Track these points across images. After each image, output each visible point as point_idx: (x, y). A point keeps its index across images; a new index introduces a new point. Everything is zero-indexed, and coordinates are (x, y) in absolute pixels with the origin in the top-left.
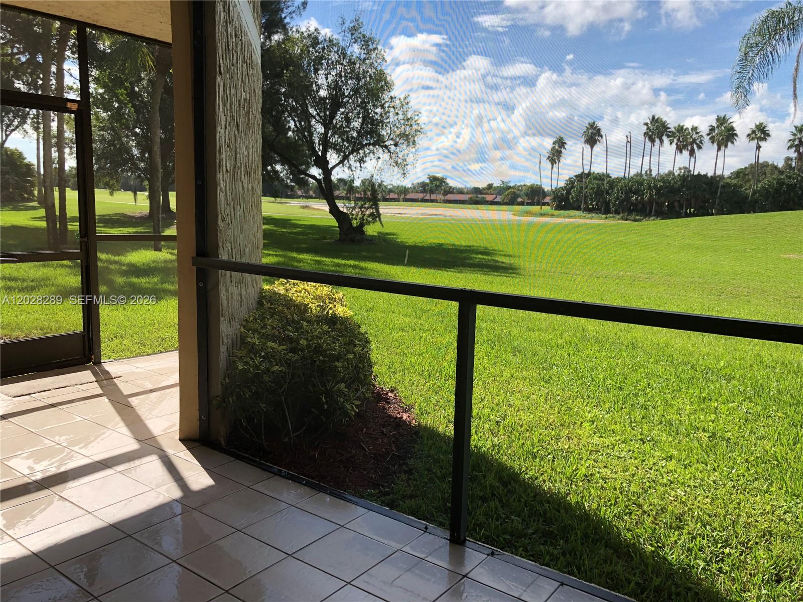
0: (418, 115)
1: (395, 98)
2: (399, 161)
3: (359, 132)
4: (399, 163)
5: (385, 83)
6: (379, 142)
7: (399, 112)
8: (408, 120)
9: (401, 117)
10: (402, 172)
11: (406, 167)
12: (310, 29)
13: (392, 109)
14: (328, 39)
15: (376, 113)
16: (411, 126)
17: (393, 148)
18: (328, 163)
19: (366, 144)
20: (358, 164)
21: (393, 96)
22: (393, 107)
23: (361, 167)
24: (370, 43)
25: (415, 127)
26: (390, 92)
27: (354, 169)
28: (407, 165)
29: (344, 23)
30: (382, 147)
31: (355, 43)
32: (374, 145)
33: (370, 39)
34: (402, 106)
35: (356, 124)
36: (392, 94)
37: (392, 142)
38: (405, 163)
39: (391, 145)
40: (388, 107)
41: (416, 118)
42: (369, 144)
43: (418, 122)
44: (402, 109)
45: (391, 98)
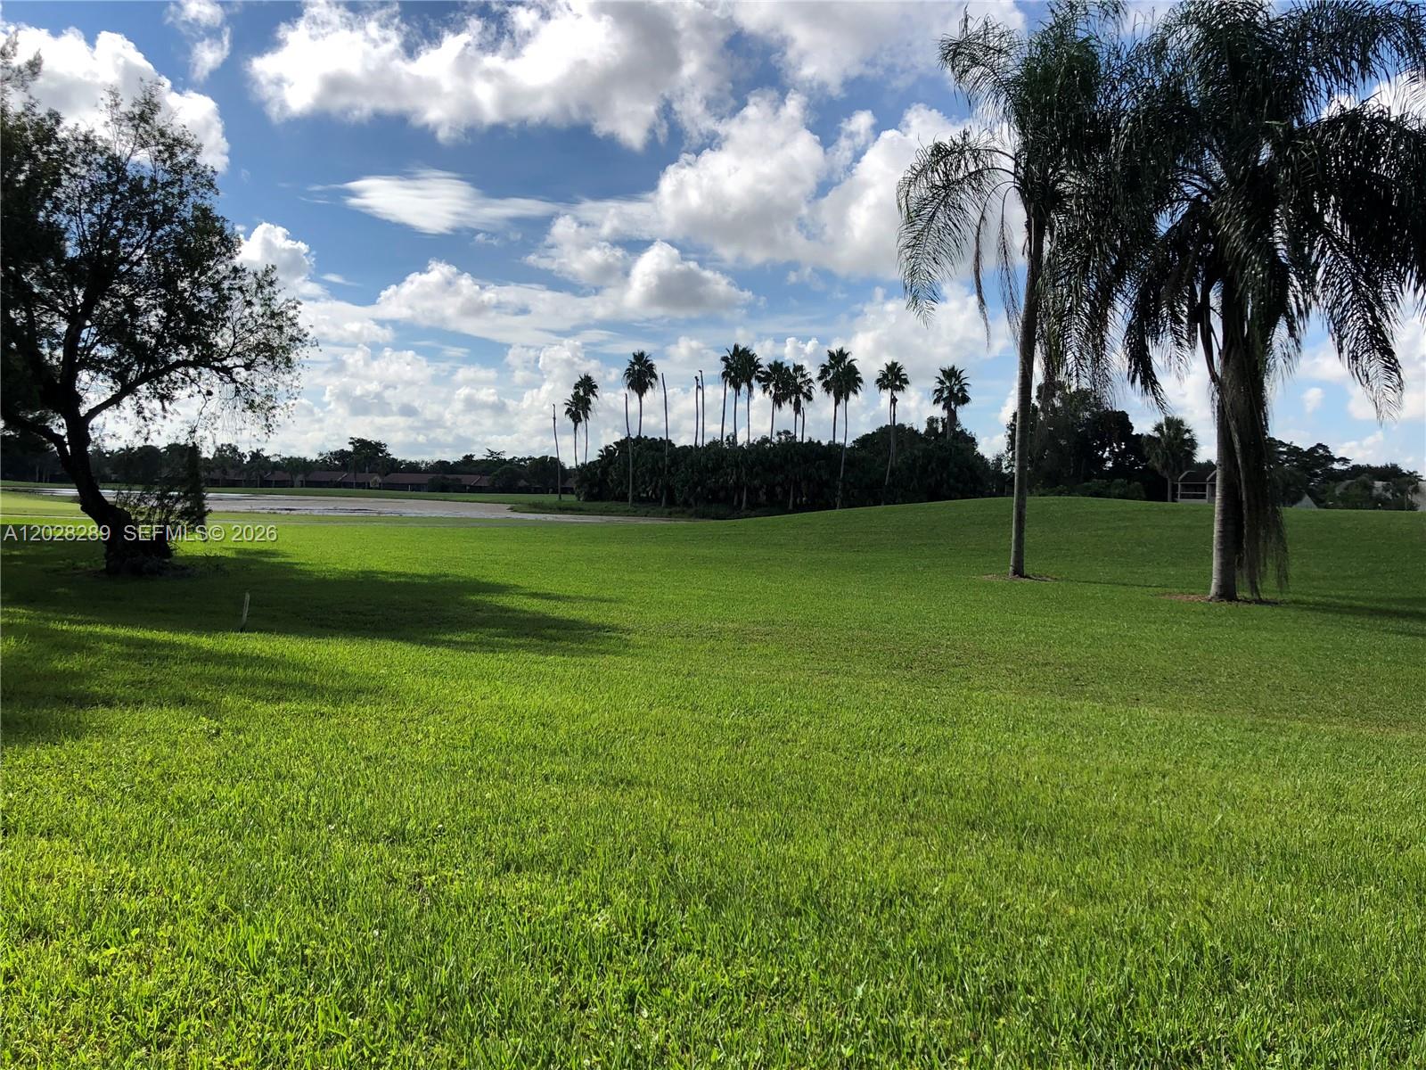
0: (295, 308)
1: (244, 270)
2: (258, 400)
3: (159, 337)
4: (256, 404)
5: (222, 240)
6: (208, 358)
7: (254, 300)
8: (273, 315)
9: (257, 309)
10: (264, 423)
11: (274, 411)
12: (37, 111)
13: (238, 293)
14: (81, 138)
15: (200, 300)
16: (280, 328)
17: (242, 374)
18: (78, 400)
19: (178, 364)
20: (156, 404)
21: (238, 266)
22: (240, 289)
23: (164, 409)
24: (177, 150)
25: (288, 331)
26: (231, 258)
27: (147, 414)
28: (274, 407)
29: (116, 105)
30: (217, 370)
31: (142, 146)
32: (195, 364)
33: (177, 141)
34: (260, 287)
35: (153, 320)
36: (237, 261)
37: (239, 361)
38: (270, 404)
39: (236, 366)
40: (229, 289)
41: (291, 313)
42: (185, 363)
43: (295, 321)
44: (259, 295)
45: (235, 270)
